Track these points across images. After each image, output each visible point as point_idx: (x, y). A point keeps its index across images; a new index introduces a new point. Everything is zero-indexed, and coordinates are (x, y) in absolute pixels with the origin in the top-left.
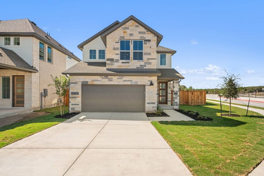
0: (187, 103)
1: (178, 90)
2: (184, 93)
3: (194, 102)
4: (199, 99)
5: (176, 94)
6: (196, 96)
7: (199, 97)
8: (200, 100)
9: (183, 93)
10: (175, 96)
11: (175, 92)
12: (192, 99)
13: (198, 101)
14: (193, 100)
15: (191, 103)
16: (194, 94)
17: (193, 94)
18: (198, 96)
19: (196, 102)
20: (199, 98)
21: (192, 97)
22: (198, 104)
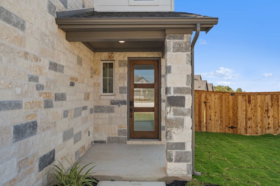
0: (232, 127)
1: (185, 86)
2: (224, 97)
3: (253, 125)
4: (269, 117)
5: (177, 102)
6: (259, 109)
7: (267, 111)
8: (271, 118)
9: (221, 98)
10: (170, 116)
11: (172, 94)
12: (249, 116)
13: (266, 121)
14: (250, 119)
15: (246, 129)
16: (252, 102)
17: (249, 102)
18: (265, 108)
19: (259, 125)
20: (270, 114)
21: (246, 111)
22: (268, 132)
